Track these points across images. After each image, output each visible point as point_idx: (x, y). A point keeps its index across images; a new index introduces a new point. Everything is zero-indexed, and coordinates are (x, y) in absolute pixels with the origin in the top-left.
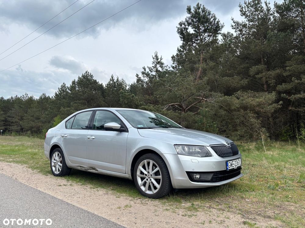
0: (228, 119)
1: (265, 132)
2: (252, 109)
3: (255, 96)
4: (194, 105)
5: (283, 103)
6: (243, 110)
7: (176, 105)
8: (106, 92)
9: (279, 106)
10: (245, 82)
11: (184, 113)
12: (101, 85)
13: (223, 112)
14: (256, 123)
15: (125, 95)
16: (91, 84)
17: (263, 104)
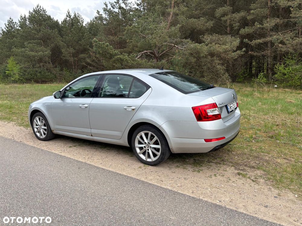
0: (196, 66)
1: (229, 78)
2: (219, 56)
3: (220, 39)
4: (166, 52)
5: (245, 50)
6: (209, 57)
7: (149, 52)
8: (63, 31)
9: (242, 53)
10: (210, 24)
11: (156, 61)
12: (57, 22)
13: (193, 60)
14: (221, 69)
15: (99, 44)
16: (45, 20)
17: (228, 51)
